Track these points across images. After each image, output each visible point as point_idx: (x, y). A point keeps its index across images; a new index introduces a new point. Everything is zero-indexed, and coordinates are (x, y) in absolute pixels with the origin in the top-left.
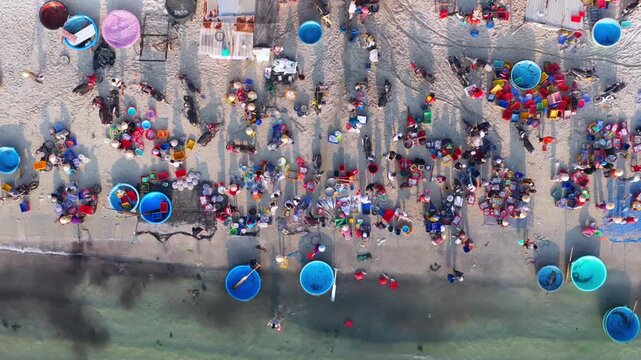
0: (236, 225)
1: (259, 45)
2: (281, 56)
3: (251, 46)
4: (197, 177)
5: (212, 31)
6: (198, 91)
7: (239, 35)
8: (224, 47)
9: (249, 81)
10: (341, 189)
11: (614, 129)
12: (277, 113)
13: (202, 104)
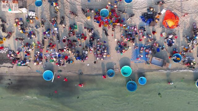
0: (20, 63)
1: (21, 7)
2: (30, 11)
3: (18, 8)
4: (7, 49)
5: (5, 3)
6: (5, 22)
7: (14, 4)
8: (9, 8)
9: (21, 19)
10: (51, 51)
11: (133, 28)
12: (30, 28)
13: (7, 26)
